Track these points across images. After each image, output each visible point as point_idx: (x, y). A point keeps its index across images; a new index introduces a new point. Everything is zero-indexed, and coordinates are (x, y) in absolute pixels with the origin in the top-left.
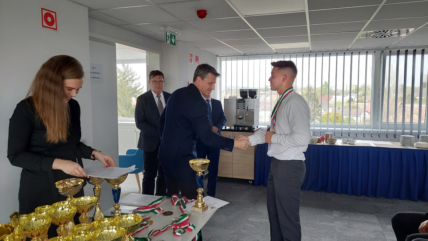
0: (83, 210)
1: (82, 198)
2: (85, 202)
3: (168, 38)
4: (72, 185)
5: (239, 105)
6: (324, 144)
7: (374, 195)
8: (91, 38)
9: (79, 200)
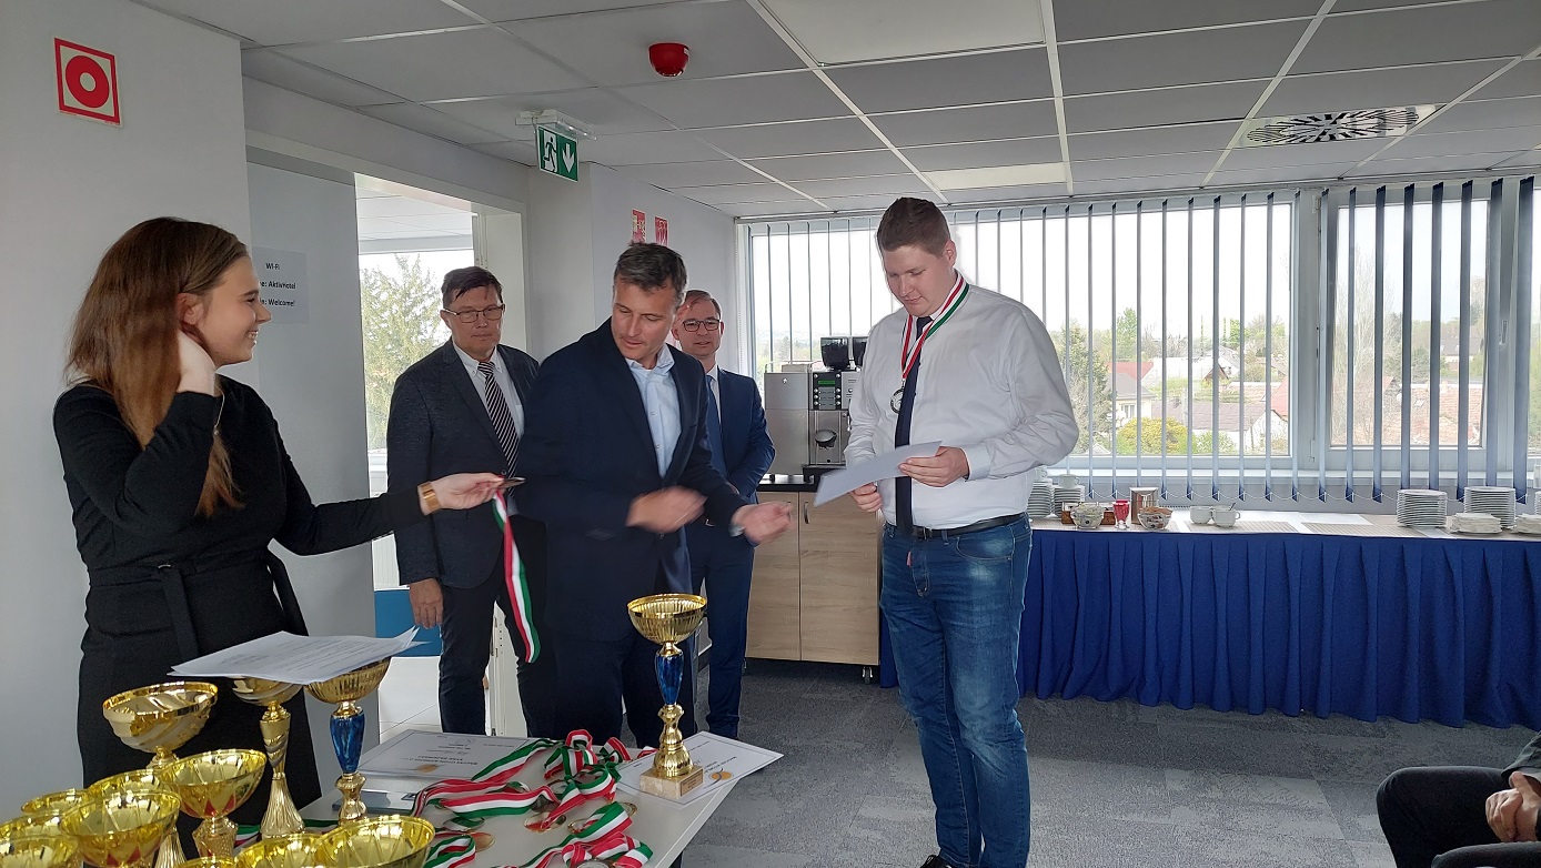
0: (209, 803)
1: (204, 759)
2: (218, 773)
3: (547, 151)
4: (171, 708)
5: (817, 394)
6: (1129, 530)
7: (1311, 706)
8: (255, 155)
9: (196, 766)
